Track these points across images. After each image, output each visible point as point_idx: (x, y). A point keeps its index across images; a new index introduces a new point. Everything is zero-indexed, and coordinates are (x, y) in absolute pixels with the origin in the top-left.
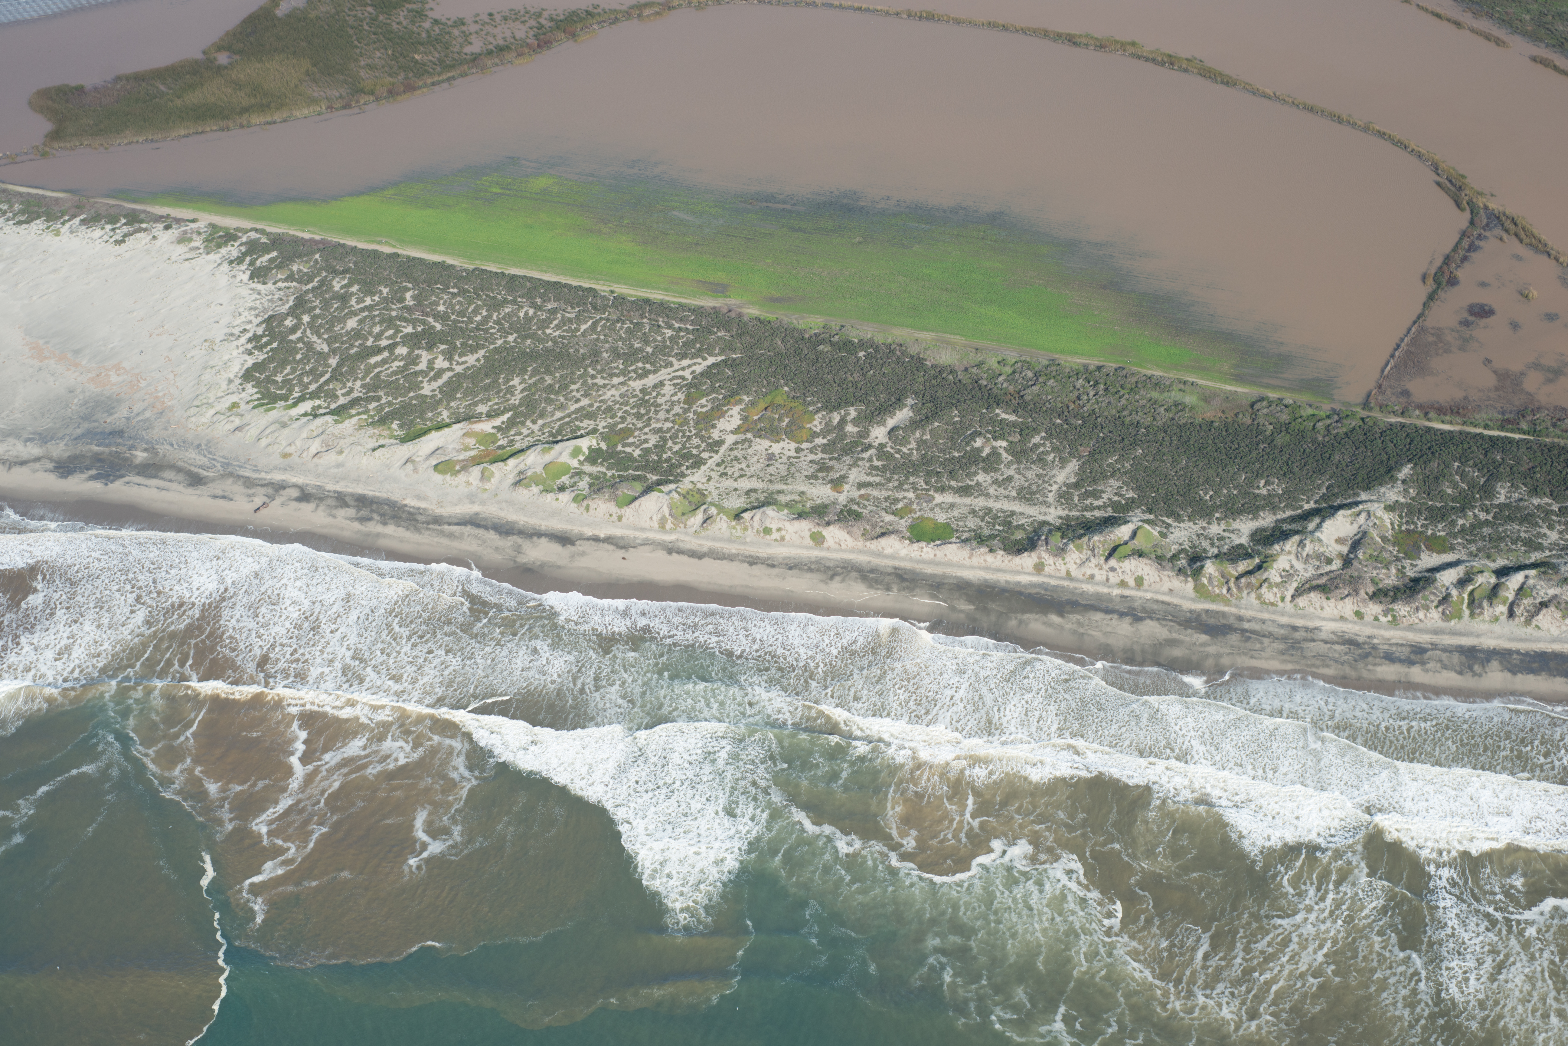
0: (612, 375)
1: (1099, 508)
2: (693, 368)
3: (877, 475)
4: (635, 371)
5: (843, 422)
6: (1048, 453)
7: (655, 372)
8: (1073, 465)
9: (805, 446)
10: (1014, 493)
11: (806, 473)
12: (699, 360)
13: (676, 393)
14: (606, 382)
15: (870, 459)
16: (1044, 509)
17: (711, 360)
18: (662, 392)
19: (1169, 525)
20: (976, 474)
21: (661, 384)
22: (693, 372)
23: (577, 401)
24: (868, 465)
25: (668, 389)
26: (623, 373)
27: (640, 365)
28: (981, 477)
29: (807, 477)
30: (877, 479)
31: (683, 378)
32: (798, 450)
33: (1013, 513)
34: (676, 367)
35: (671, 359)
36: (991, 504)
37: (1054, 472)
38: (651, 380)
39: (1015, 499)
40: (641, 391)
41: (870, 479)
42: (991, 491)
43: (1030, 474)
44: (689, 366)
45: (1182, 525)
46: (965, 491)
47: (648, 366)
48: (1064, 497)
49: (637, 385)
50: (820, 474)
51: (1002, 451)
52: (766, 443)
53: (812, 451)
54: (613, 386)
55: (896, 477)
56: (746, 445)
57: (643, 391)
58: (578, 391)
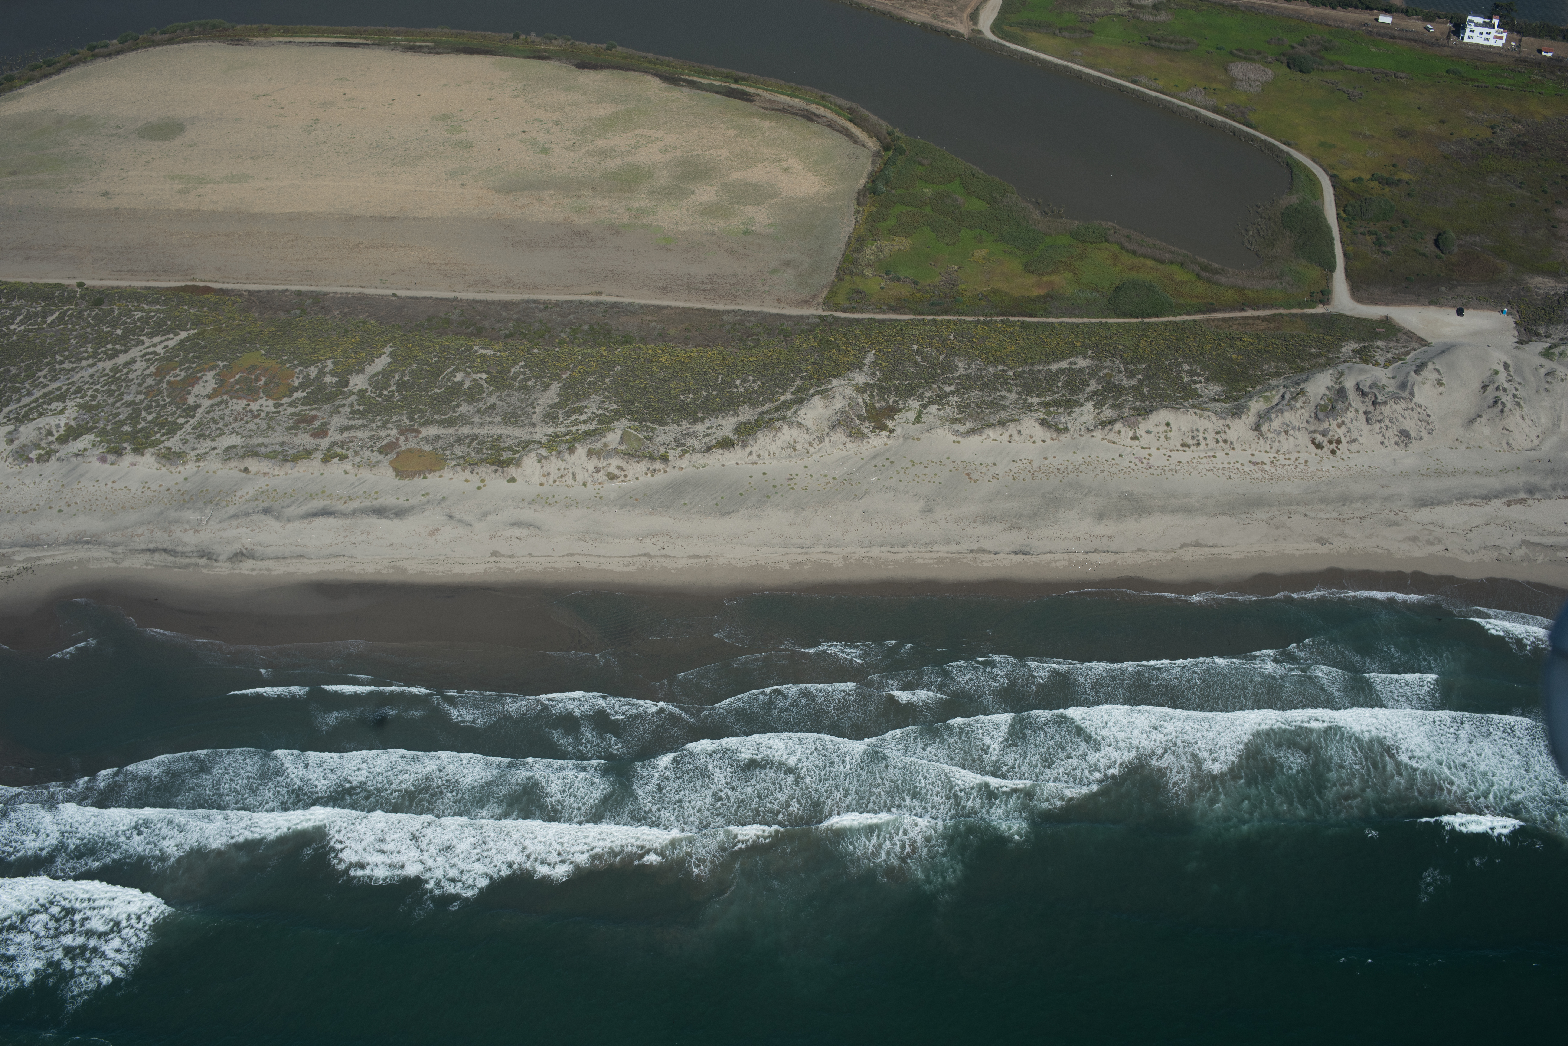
0: (81, 360)
1: (584, 422)
2: (166, 343)
3: (359, 419)
4: (105, 353)
5: (321, 373)
6: (529, 379)
7: (126, 351)
8: (555, 387)
9: (285, 400)
10: (499, 419)
11: (286, 425)
12: (171, 336)
13: (148, 368)
14: (75, 365)
15: (351, 406)
16: (529, 429)
17: (183, 335)
18: (134, 368)
19: (654, 429)
20: (459, 405)
21: (133, 361)
22: (166, 347)
23: (46, 386)
24: (349, 410)
25: (139, 365)
26: (95, 355)
27: (109, 346)
28: (464, 408)
29: (288, 429)
30: (360, 422)
31: (155, 353)
32: (277, 406)
33: (499, 438)
34: (147, 344)
35: (141, 338)
36: (476, 431)
37: (537, 395)
38: (122, 359)
39: (499, 423)
40: (111, 370)
41: (352, 422)
42: (476, 419)
43: (513, 400)
44: (162, 342)
45: (667, 428)
46: (450, 423)
47: (118, 347)
48: (550, 417)
49: (108, 365)
50: (301, 425)
51: (483, 382)
52: (243, 403)
53: (291, 405)
54: (82, 368)
55: (378, 418)
56: (223, 406)
57: (115, 369)
58: (45, 377)
